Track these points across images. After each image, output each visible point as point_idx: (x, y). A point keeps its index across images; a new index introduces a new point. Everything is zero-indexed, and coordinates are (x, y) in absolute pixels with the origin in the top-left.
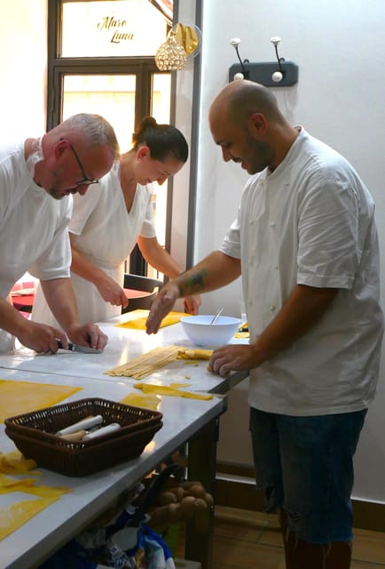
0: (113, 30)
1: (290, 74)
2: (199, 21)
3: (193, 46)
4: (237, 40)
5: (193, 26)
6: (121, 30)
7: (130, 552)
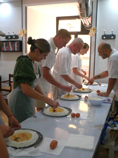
1: (114, 37)
3: (95, 31)
5: (95, 27)
7: (112, 125)
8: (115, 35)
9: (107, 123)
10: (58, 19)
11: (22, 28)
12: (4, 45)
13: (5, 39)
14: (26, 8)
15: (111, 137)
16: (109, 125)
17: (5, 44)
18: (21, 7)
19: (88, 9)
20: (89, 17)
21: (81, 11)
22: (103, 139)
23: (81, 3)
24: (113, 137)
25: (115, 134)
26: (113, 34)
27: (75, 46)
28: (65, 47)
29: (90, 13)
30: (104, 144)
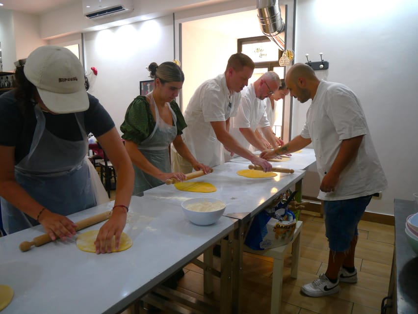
0: (260, 53)
1: (326, 65)
2: (293, 49)
3: (291, 57)
4: (307, 55)
5: (291, 50)
6: (263, 53)
7: (282, 216)
8: (328, 61)
9: (273, 212)
10: (241, 42)
11: (175, 58)
12: (149, 88)
13: (150, 78)
14: (180, 25)
15: (277, 238)
16: (276, 216)
17: (150, 86)
18: (173, 26)
19: (275, 17)
20: (279, 32)
21: (263, 23)
22: (262, 241)
23: (261, 7)
24: (280, 237)
25: (285, 234)
26: (325, 60)
27: (264, 84)
28: (247, 85)
29: (279, 25)
30: (264, 249)
